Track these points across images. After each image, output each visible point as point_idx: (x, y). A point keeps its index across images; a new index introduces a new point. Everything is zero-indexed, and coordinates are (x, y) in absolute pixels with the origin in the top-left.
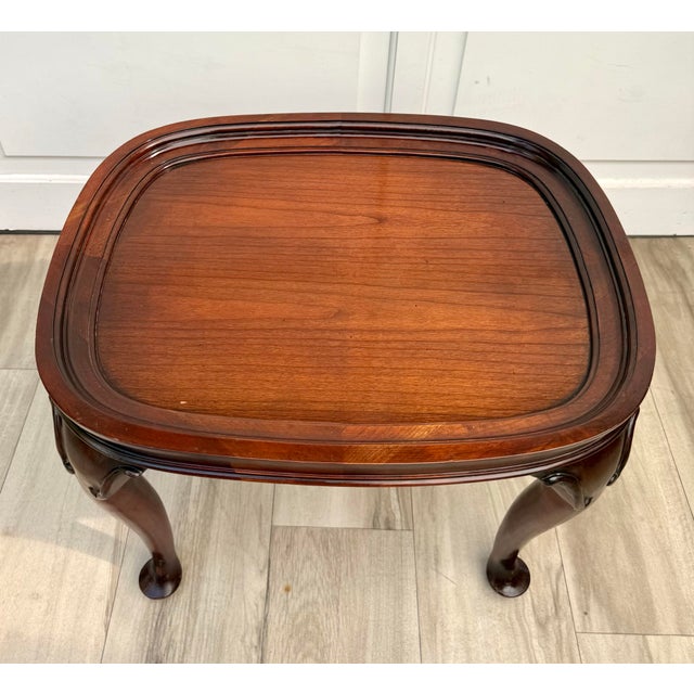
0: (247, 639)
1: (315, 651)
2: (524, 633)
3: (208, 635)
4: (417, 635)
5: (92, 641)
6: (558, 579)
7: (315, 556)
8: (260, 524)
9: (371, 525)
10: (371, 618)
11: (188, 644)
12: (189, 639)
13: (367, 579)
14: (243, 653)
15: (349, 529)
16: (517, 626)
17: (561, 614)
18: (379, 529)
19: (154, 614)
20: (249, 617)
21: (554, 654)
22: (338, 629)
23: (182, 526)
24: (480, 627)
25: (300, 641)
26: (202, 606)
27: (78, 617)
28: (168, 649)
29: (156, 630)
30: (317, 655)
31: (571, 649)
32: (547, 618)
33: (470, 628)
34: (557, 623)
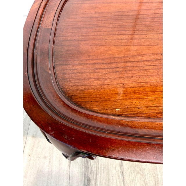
0: (117, 169)
3: (103, 167)
5: (66, 172)
12: (97, 169)
14: (116, 173)
25: (134, 168)
27: (60, 164)
29: (86, 167)
30: (141, 173)
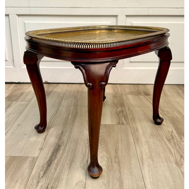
0: (85, 142)
1: (104, 144)
2: (164, 142)
3: (74, 141)
4: (133, 141)
6: (172, 133)
7: (103, 128)
9: (118, 124)
10: (120, 139)
11: (68, 143)
12: (68, 141)
13: (118, 132)
14: (84, 144)
15: (112, 124)
16: (162, 140)
17: (174, 139)
18: (120, 124)
19: (58, 137)
20: (85, 138)
21: (173, 145)
22: (110, 140)
23: (66, 124)
24: (151, 140)
26: (72, 136)
28: (62, 143)
29: (59, 140)
31: (178, 145)
32: (170, 139)
33: (148, 141)
34: (173, 140)
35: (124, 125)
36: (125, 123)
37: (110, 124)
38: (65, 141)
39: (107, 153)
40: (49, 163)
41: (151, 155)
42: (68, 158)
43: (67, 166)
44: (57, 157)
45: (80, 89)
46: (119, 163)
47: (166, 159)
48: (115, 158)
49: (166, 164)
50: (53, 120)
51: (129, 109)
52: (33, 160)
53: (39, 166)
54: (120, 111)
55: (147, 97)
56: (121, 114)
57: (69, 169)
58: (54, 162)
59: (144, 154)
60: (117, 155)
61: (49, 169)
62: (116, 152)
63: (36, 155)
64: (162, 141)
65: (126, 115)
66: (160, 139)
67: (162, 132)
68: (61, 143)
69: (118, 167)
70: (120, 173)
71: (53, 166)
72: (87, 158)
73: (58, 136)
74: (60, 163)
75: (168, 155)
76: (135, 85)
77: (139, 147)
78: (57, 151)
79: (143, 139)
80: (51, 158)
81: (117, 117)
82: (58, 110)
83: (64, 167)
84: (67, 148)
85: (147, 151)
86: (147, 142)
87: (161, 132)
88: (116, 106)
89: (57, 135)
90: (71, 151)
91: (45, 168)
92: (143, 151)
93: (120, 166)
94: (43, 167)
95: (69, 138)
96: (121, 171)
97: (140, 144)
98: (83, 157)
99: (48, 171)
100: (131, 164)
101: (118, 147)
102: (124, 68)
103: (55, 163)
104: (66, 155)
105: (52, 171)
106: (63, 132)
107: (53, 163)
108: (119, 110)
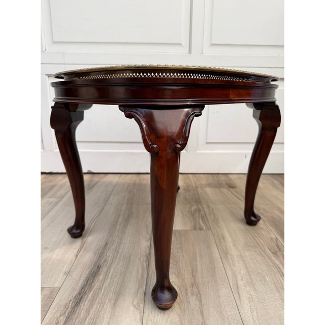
0: (142, 259)
2: (267, 256)
3: (123, 258)
4: (219, 256)
6: (276, 241)
8: (147, 229)
9: (193, 229)
10: (198, 253)
13: (194, 242)
14: (140, 263)
15: (183, 230)
16: (263, 253)
18: (197, 230)
20: (142, 252)
22: (183, 256)
23: (114, 230)
24: (247, 254)
26: (120, 251)
28: (104, 262)
29: (99, 257)
32: (276, 251)
33: (243, 255)
34: (281, 253)
35: (202, 231)
36: (204, 227)
37: (181, 230)
38: (110, 259)
39: (178, 278)
40: (79, 299)
41: (251, 278)
42: (113, 287)
43: (109, 304)
44: (94, 286)
45: (138, 181)
46: (199, 296)
47: (276, 286)
48: (193, 287)
49: (277, 294)
50: (92, 225)
51: (208, 207)
52: (50, 294)
53: (60, 305)
54: (195, 211)
55: (231, 189)
56: (197, 214)
57: (112, 311)
58: (87, 297)
59: (239, 278)
60: (195, 281)
61: (76, 312)
62: (193, 276)
63: (57, 285)
64: (265, 255)
65: (205, 216)
66: (261, 251)
67: (262, 241)
68: (102, 262)
69: (198, 303)
70: (202, 315)
71: (84, 305)
72: (145, 287)
73: (98, 251)
74: (97, 298)
75: (278, 279)
76: (214, 175)
77: (230, 265)
78: (95, 276)
79: (234, 252)
80: (82, 289)
81: (192, 219)
82: (102, 210)
83: (103, 307)
84: (112, 271)
85: (243, 272)
86: (241, 257)
87: (260, 241)
88: (190, 203)
89: (96, 248)
90: (118, 276)
91: (69, 308)
92: (237, 273)
93: (201, 302)
94: (66, 306)
95: (116, 254)
96: (204, 311)
97: (230, 260)
98: (137, 286)
99: (75, 314)
100: (219, 296)
101: (196, 265)
102: (198, 152)
103: (88, 299)
104: (110, 283)
105: (82, 314)
106: (107, 244)
107: (85, 299)
108: (194, 208)
